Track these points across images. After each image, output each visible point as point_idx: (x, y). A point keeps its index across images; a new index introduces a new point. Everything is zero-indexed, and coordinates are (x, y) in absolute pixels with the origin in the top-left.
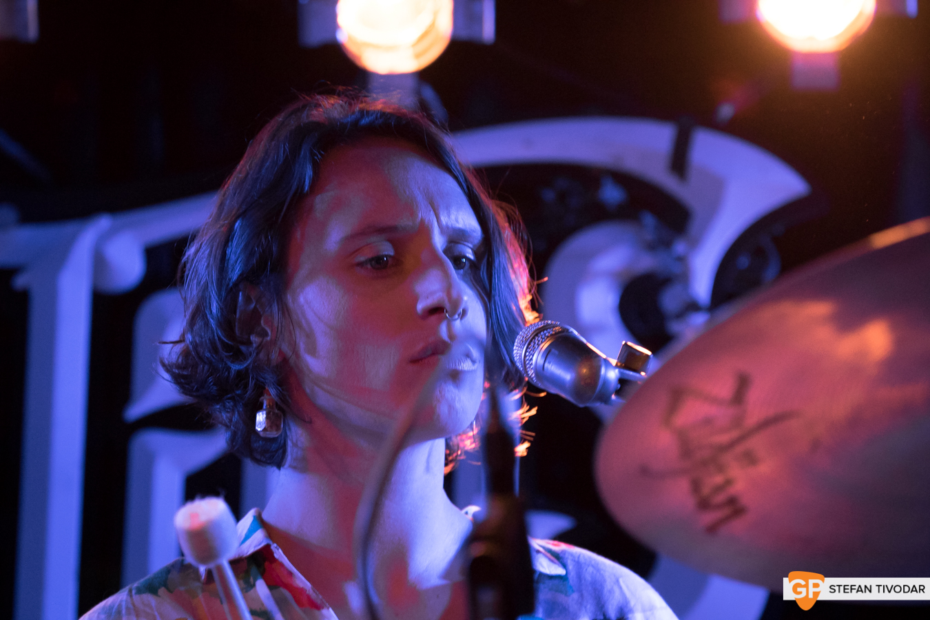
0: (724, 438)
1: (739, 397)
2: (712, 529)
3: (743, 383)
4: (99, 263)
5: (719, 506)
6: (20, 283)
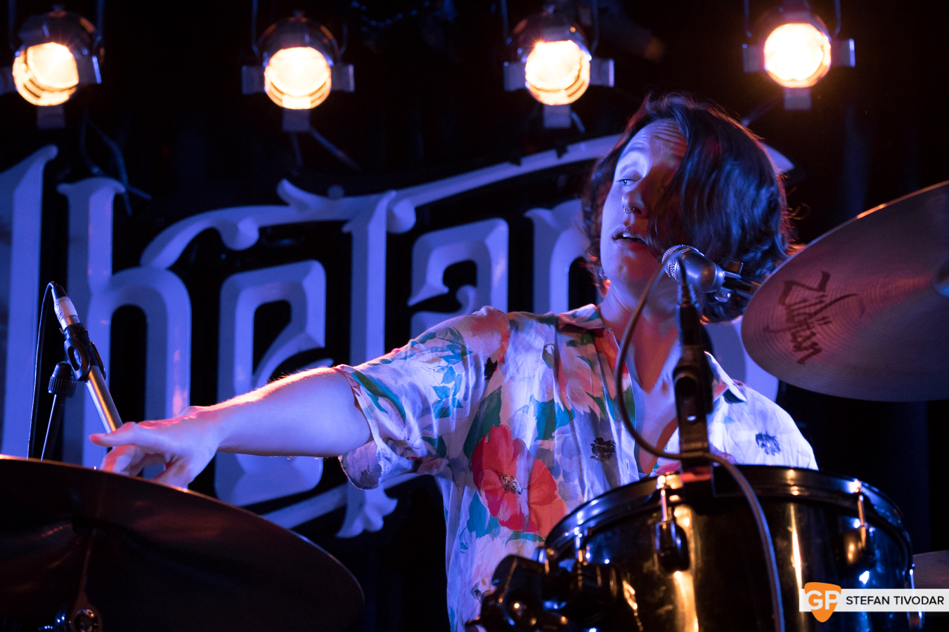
0: (813, 309)
1: (822, 287)
2: (801, 361)
3: (826, 277)
4: (391, 216)
5: (806, 349)
6: (346, 229)
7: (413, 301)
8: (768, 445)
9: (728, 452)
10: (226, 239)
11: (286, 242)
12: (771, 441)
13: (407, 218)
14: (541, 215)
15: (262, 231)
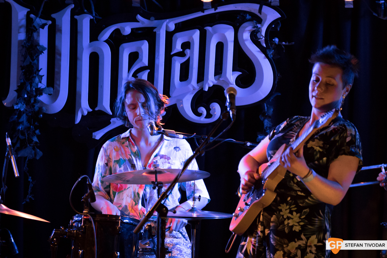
6: (154, 31)
7: (172, 53)
8: (177, 149)
9: (166, 155)
10: (122, 32)
11: (140, 32)
12: (178, 148)
13: (172, 27)
14: (209, 29)
15: (132, 29)
